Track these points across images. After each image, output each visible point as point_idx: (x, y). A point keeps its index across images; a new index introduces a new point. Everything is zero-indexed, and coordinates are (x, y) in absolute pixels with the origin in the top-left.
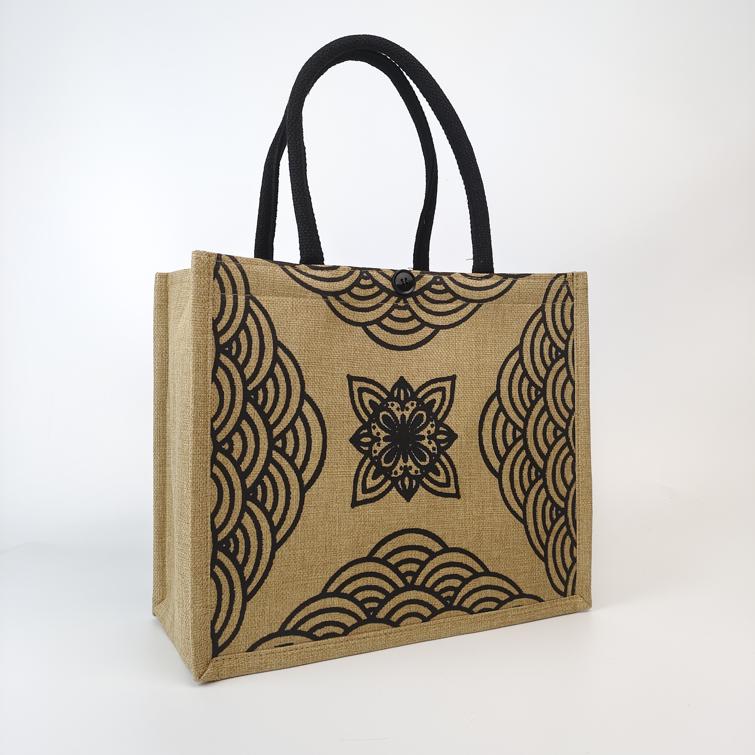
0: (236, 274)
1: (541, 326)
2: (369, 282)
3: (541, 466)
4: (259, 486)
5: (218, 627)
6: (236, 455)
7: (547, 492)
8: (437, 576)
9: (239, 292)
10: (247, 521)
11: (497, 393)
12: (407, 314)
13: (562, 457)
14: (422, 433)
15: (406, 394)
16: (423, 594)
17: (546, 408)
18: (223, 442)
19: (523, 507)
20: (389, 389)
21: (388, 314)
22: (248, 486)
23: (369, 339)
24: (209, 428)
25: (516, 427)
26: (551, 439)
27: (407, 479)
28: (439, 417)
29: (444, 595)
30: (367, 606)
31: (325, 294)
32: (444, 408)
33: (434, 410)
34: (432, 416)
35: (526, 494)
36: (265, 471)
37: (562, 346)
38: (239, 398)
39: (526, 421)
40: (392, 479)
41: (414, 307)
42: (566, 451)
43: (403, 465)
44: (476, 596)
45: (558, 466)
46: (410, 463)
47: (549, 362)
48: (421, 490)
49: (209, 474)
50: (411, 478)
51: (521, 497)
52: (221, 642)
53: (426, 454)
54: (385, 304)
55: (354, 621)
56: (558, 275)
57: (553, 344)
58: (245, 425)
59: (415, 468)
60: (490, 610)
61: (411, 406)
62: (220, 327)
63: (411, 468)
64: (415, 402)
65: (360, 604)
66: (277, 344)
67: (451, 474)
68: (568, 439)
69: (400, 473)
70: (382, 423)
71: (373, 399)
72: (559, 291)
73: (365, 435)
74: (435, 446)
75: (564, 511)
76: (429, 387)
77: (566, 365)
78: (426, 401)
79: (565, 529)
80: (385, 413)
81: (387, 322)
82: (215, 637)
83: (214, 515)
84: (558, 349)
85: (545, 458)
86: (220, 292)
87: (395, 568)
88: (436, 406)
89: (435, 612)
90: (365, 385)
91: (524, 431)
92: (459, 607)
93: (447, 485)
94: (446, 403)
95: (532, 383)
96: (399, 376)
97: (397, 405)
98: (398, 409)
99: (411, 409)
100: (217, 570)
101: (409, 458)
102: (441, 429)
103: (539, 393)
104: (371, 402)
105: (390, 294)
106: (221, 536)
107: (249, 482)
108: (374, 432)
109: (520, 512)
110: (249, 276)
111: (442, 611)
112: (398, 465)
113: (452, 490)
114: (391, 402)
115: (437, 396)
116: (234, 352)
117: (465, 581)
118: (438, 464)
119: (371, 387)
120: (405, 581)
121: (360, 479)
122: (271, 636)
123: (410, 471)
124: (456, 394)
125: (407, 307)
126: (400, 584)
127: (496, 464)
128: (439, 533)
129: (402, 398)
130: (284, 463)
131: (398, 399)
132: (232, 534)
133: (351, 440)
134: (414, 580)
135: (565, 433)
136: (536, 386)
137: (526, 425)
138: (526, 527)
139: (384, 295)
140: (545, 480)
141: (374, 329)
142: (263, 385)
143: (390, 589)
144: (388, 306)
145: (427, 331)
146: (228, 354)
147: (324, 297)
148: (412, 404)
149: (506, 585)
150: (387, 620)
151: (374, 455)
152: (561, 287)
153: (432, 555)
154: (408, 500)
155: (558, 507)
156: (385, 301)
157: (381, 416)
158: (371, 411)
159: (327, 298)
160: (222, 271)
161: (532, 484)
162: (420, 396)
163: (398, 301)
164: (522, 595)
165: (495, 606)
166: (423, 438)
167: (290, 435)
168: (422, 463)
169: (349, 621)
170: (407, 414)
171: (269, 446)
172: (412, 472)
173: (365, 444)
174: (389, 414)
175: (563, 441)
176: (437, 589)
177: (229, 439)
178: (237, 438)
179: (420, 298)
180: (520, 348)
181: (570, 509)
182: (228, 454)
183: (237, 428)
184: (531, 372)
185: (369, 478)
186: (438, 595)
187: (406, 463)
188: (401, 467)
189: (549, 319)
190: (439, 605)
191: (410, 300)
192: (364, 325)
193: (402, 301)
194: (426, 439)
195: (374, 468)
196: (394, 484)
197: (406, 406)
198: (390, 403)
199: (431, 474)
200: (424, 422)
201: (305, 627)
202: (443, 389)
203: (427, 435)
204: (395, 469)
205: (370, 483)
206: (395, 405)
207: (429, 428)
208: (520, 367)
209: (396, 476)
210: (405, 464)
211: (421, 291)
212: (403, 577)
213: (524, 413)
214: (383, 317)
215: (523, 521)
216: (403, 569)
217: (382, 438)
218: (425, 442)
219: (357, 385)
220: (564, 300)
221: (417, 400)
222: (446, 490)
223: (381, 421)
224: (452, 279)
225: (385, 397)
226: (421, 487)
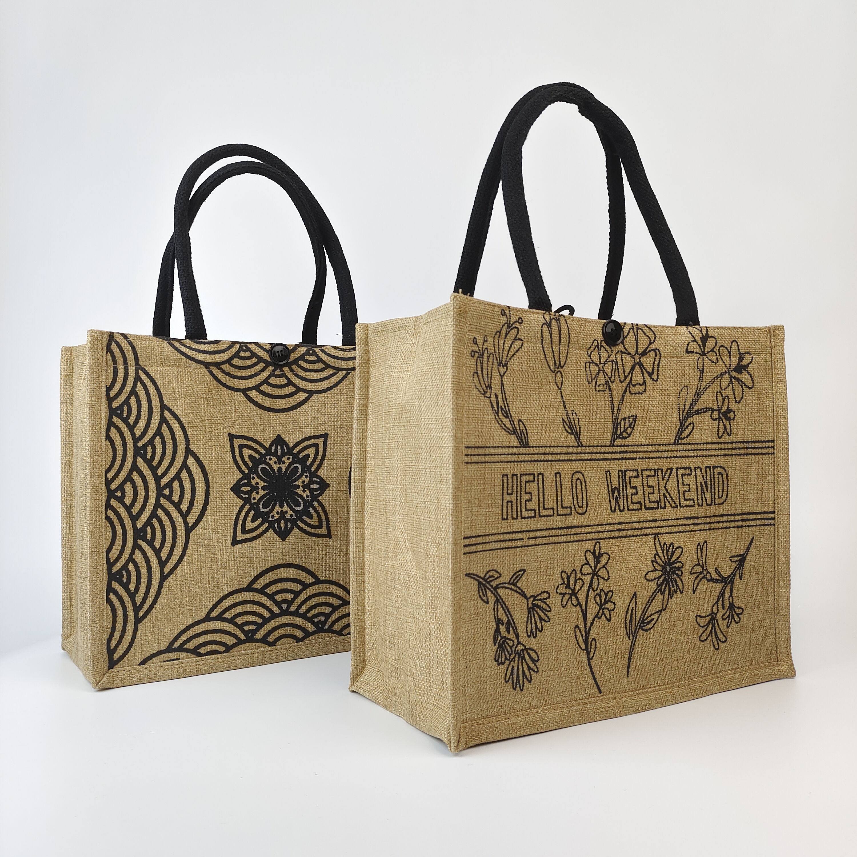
0: (127, 348)
2: (248, 354)
4: (149, 527)
5: (113, 644)
6: (128, 501)
8: (309, 604)
9: (129, 364)
10: (138, 556)
12: (283, 381)
14: (297, 483)
15: (282, 449)
16: (297, 618)
18: (116, 490)
20: (267, 446)
21: (266, 381)
22: (139, 528)
23: (249, 402)
24: (104, 478)
27: (283, 522)
28: (313, 469)
29: (316, 620)
30: (246, 628)
31: (207, 365)
32: (318, 461)
33: (308, 463)
34: (306, 469)
36: (154, 515)
38: (130, 453)
40: (269, 522)
41: (290, 375)
43: (279, 510)
46: (286, 508)
48: (296, 531)
49: (104, 517)
50: (287, 521)
52: (116, 656)
53: (300, 500)
54: (263, 373)
55: (235, 641)
58: (135, 476)
59: (290, 512)
61: (287, 460)
62: (113, 393)
63: (286, 512)
64: (291, 457)
65: (240, 627)
66: (164, 407)
67: (323, 518)
69: (277, 516)
70: (261, 474)
71: (252, 454)
73: (245, 485)
74: (309, 494)
76: (304, 444)
78: (301, 456)
80: (263, 466)
81: (264, 388)
82: (111, 652)
83: (109, 551)
86: (112, 364)
87: (271, 597)
88: (310, 460)
89: (308, 634)
90: (245, 442)
92: (330, 630)
93: (320, 526)
94: (320, 457)
96: (276, 434)
97: (274, 459)
98: (275, 463)
99: (287, 462)
100: (112, 596)
101: (285, 504)
102: (314, 479)
104: (251, 457)
105: (268, 364)
106: (115, 569)
107: (140, 523)
108: (253, 482)
110: (138, 351)
111: (314, 633)
112: (275, 510)
113: (324, 531)
114: (269, 457)
115: (311, 452)
116: (125, 415)
117: (335, 608)
118: (311, 510)
119: (251, 443)
120: (280, 608)
121: (240, 522)
122: (160, 653)
123: (286, 515)
124: (328, 449)
125: (283, 375)
126: (276, 610)
128: (312, 568)
129: (279, 453)
130: (171, 509)
131: (275, 454)
132: (125, 567)
133: (232, 489)
134: (288, 607)
139: (262, 365)
141: (253, 394)
142: (151, 442)
143: (267, 614)
144: (265, 375)
145: (302, 396)
146: (120, 416)
147: (206, 368)
150: (264, 640)
151: (253, 501)
153: (305, 586)
154: (284, 540)
156: (263, 370)
157: (259, 469)
158: (251, 465)
159: (209, 368)
160: (114, 347)
162: (295, 451)
163: (274, 370)
166: (298, 487)
167: (176, 485)
168: (297, 509)
169: (230, 641)
170: (284, 467)
171: (157, 493)
172: (288, 516)
173: (245, 493)
174: (267, 467)
176: (309, 615)
177: (121, 487)
178: (128, 487)
179: (295, 367)
182: (120, 499)
183: (129, 478)
185: (248, 521)
186: (310, 620)
188: (278, 511)
190: (311, 628)
191: (286, 369)
192: (244, 391)
193: (278, 370)
194: (301, 488)
195: (253, 512)
196: (271, 525)
197: (283, 459)
198: (268, 457)
199: (304, 518)
200: (299, 473)
201: (191, 645)
202: (316, 446)
203: (302, 484)
204: (272, 514)
205: (249, 525)
206: (273, 459)
207: (303, 478)
209: (273, 519)
210: (281, 509)
211: (296, 362)
212: (278, 604)
214: (261, 384)
216: (279, 598)
217: (260, 488)
218: (300, 491)
219: (237, 442)
221: (293, 454)
222: (318, 531)
223: (260, 472)
224: (323, 351)
225: (263, 452)
226: (295, 528)
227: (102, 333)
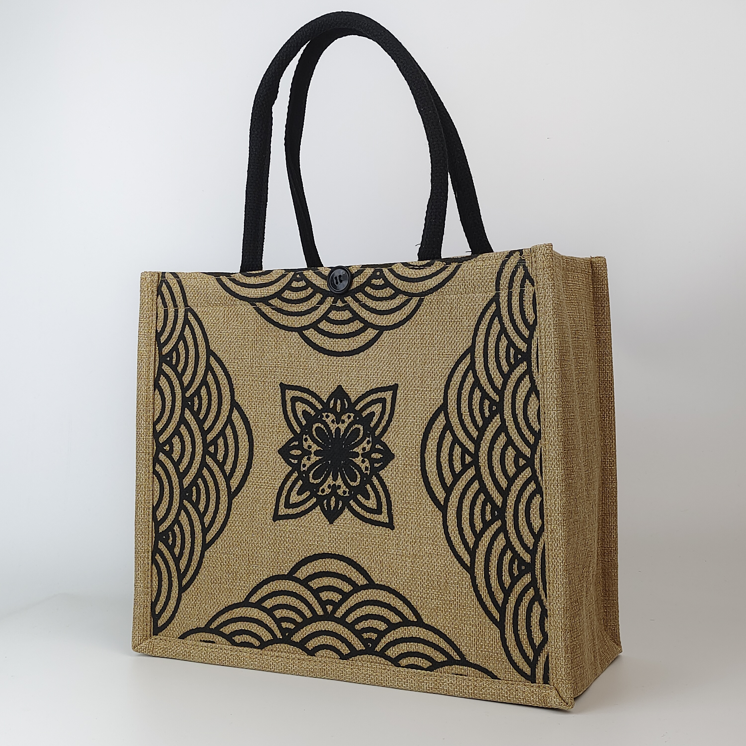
0: (176, 289)
1: (495, 321)
2: (302, 284)
3: (499, 504)
4: (194, 488)
5: (158, 609)
6: (176, 456)
7: (507, 537)
8: (358, 613)
9: (179, 306)
10: (183, 518)
11: (444, 408)
12: (347, 315)
13: (526, 494)
14: (355, 450)
15: (343, 404)
16: (342, 628)
17: (503, 428)
18: (165, 444)
19: (472, 553)
20: (325, 398)
21: (325, 317)
22: (185, 487)
23: (305, 344)
24: (151, 430)
25: (465, 451)
26: (511, 470)
27: (333, 499)
28: (377, 433)
29: (365, 636)
30: (284, 625)
31: (252, 301)
32: (384, 423)
33: (372, 425)
34: (369, 431)
35: (478, 537)
36: (199, 474)
37: (522, 346)
38: (179, 404)
39: (477, 443)
40: (317, 497)
41: (355, 306)
42: (532, 487)
43: (332, 483)
44: (404, 648)
45: (522, 507)
46: (339, 481)
47: (506, 369)
48: (347, 513)
49: (151, 471)
50: (338, 498)
51: (471, 540)
52: (161, 623)
53: (357, 473)
54: (322, 306)
55: (270, 637)
56: (512, 253)
57: (511, 344)
58: (183, 429)
59: (344, 488)
60: (422, 668)
61: (347, 418)
62: (163, 339)
63: (339, 487)
64: (352, 415)
65: (278, 621)
66: (210, 353)
67: (384, 500)
68: (534, 471)
69: (328, 491)
70: (315, 435)
71: (307, 410)
72: (514, 273)
73: (295, 447)
74: (369, 465)
75: (530, 568)
76: (369, 398)
77: (529, 372)
78: (364, 414)
79: (531, 592)
80: (319, 425)
81: (324, 325)
82: (155, 617)
83: (155, 509)
84: (518, 350)
85: (505, 493)
86: (163, 307)
87: (316, 593)
88: (375, 419)
89: (354, 653)
90: (298, 394)
91: (475, 456)
92: (382, 654)
93: (379, 511)
94: (386, 417)
95: (485, 396)
96: (338, 385)
97: (332, 417)
99: (348, 421)
100: (158, 557)
101: (339, 476)
102: (378, 446)
103: (494, 408)
104: (305, 413)
105: (325, 295)
106: (162, 528)
107: (187, 482)
108: (305, 445)
109: (467, 558)
110: (187, 290)
111: (361, 653)
112: (327, 483)
113: (383, 518)
114: (326, 414)
115: (377, 408)
116: (174, 362)
117: (392, 627)
118: (368, 486)
119: (305, 396)
120: (325, 610)
121: (285, 493)
122: (198, 630)
123: (338, 491)
124: (397, 406)
125: (347, 307)
126: (320, 612)
127: (441, 495)
128: (364, 565)
129: (338, 409)
130: (216, 469)
131: (333, 411)
132: (171, 528)
133: (280, 452)
134: (334, 611)
135: (530, 462)
136: (490, 398)
137: (477, 448)
138: (473, 579)
139: (318, 296)
140: (504, 523)
141: (310, 333)
142: (198, 392)
143: (308, 614)
144: (324, 308)
145: (371, 333)
146: (169, 364)
147: (252, 305)
148: (349, 417)
149: (443, 644)
150: (301, 645)
151: (303, 469)
152: (516, 267)
153: (357, 588)
154: (331, 522)
155: (522, 561)
156: (321, 302)
157: (314, 428)
158: (304, 423)
159: (255, 305)
160: (164, 288)
161: (486, 525)
162: (358, 408)
163: (335, 302)
164: (464, 662)
165: (428, 666)
166: (356, 455)
167: (221, 442)
169: (266, 636)
170: (343, 427)
171: (203, 450)
172: (340, 492)
173: (294, 457)
174: (322, 426)
175: (527, 473)
176: (358, 627)
177: (169, 441)
178: (176, 440)
179: (360, 296)
180: (471, 350)
181: (538, 566)
182: (169, 454)
183: (177, 432)
184: (483, 380)
185: (294, 493)
186: (358, 634)
187: (335, 481)
188: (330, 485)
189: (504, 312)
190: (359, 646)
191: (349, 299)
192: (300, 330)
193: (340, 301)
194: (360, 456)
195: (300, 482)
196: (319, 503)
197: (342, 418)
198: (324, 415)
199: (359, 497)
200: (360, 437)
201: (227, 630)
202: (383, 401)
203: (361, 452)
204: (322, 487)
205: (294, 498)
206: (330, 417)
207: (364, 445)
208: (470, 374)
209: (323, 495)
210: (334, 483)
211: (361, 288)
212: (323, 604)
213: (475, 434)
214: (319, 321)
215: (471, 570)
216: (324, 596)
217: (312, 452)
218: (357, 460)
219: (290, 394)
220: (523, 285)
221: (354, 411)
222: (376, 517)
223: (314, 433)
224: (392, 271)
225: (320, 407)
226: (346, 510)
227: (152, 274)
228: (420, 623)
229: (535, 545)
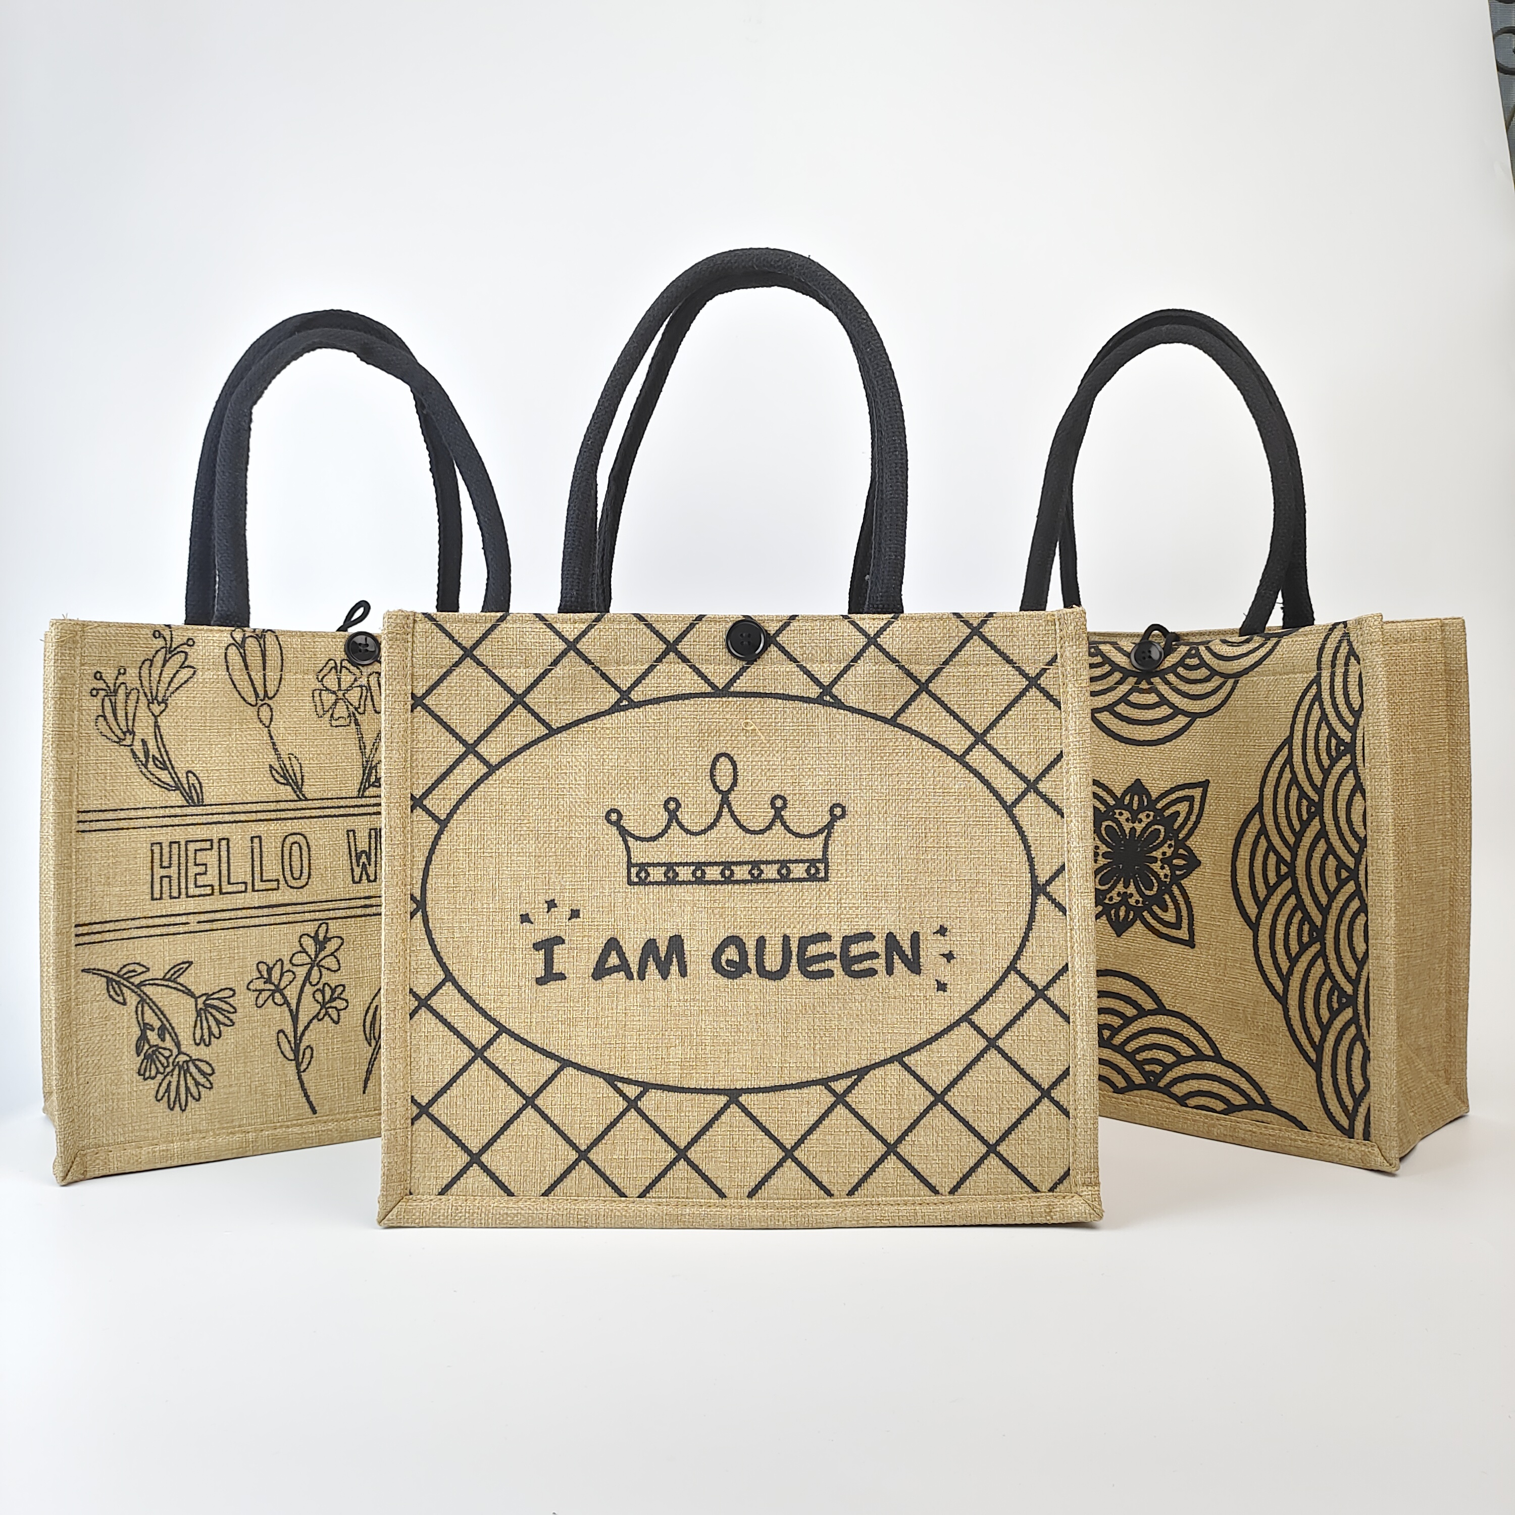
1: (1315, 707)
2: (1098, 660)
3: (1319, 923)
7: (1326, 964)
11: (1258, 810)
12: (1152, 699)
13: (1349, 913)
14: (1154, 854)
15: (1141, 801)
16: (1119, 1057)
17: (1323, 833)
19: (1286, 980)
20: (1119, 794)
21: (1124, 699)
23: (1098, 729)
25: (1280, 860)
26: (1332, 884)
27: (1123, 908)
28: (1181, 835)
29: (1148, 1068)
32: (1190, 824)
33: (1176, 826)
34: (1172, 834)
35: (1293, 961)
37: (1346, 735)
39: (1294, 850)
40: (1104, 905)
41: (1163, 689)
42: (1355, 904)
43: (1122, 890)
44: (1193, 1085)
45: (1344, 927)
46: (1132, 889)
47: (1326, 763)
48: (1138, 926)
50: (1129, 908)
51: (1284, 964)
53: (1155, 881)
54: (1121, 686)
56: (1335, 625)
57: (1333, 733)
59: (1137, 896)
60: (1216, 1111)
61: (1145, 817)
63: (1131, 895)
64: (1152, 814)
67: (1184, 913)
68: (1358, 885)
69: (1117, 899)
70: (1105, 835)
72: (1338, 649)
74: (1168, 872)
75: (1352, 1001)
76: (1173, 795)
77: (1353, 766)
78: (1167, 813)
79: (1353, 1030)
80: (1110, 823)
81: (1121, 709)
84: (1340, 741)
85: (1325, 911)
88: (1180, 820)
89: (1132, 1086)
91: (1292, 866)
92: (1167, 1091)
93: (1177, 926)
94: (1193, 818)
95: (1303, 794)
96: (1135, 778)
97: (1126, 814)
98: (1127, 820)
99: (1146, 821)
102: (1181, 851)
103: (1313, 809)
105: (1127, 674)
109: (1279, 986)
111: (1141, 1087)
112: (1116, 890)
113: (1183, 934)
114: (1119, 811)
115: (1183, 807)
117: (1181, 1060)
118: (1167, 897)
120: (1101, 1035)
123: (1129, 900)
124: (1206, 806)
125: (1153, 690)
127: (1252, 911)
128: (1156, 988)
129: (1135, 806)
131: (1129, 808)
134: (1112, 1037)
135: (1354, 874)
136: (1308, 798)
137: (1294, 857)
138: (1286, 1010)
139: (1117, 676)
140: (1324, 946)
141: (1105, 717)
144: (1124, 688)
145: (1181, 720)
148: (1148, 816)
149: (1245, 1085)
152: (1340, 642)
153: (1142, 1013)
154: (1119, 936)
155: (1342, 992)
156: (1120, 682)
157: (1104, 826)
161: (1303, 948)
162: (1160, 805)
163: (1137, 682)
164: (1268, 1106)
165: (1224, 1108)
166: (1155, 860)
168: (1147, 893)
170: (1139, 827)
172: (1132, 901)
174: (1114, 825)
175: (1350, 887)
176: (1139, 1057)
179: (1171, 678)
180: (1289, 741)
181: (1361, 999)
184: (1301, 776)
186: (1139, 1065)
187: (1126, 888)
188: (1121, 893)
189: (1326, 696)
190: (1138, 1078)
191: (1157, 681)
193: (1144, 682)
194: (1159, 862)
196: (1106, 911)
197: (1139, 817)
198: (1117, 811)
199: (1155, 908)
200: (1160, 839)
202: (1191, 799)
203: (1161, 857)
204: (1111, 895)
206: (1125, 815)
207: (1165, 848)
208: (1288, 769)
209: (1111, 903)
211: (1172, 669)
212: (1100, 1028)
213: (1291, 840)
214: (1117, 703)
215: (1283, 999)
216: (1102, 1019)
217: (1101, 854)
218: (1156, 867)
220: (1347, 664)
221: (1154, 810)
222: (1174, 933)
223: (1103, 832)
224: (1209, 649)
225: (1112, 802)
226: (1138, 922)
228: (1217, 1058)
229: (1359, 974)
